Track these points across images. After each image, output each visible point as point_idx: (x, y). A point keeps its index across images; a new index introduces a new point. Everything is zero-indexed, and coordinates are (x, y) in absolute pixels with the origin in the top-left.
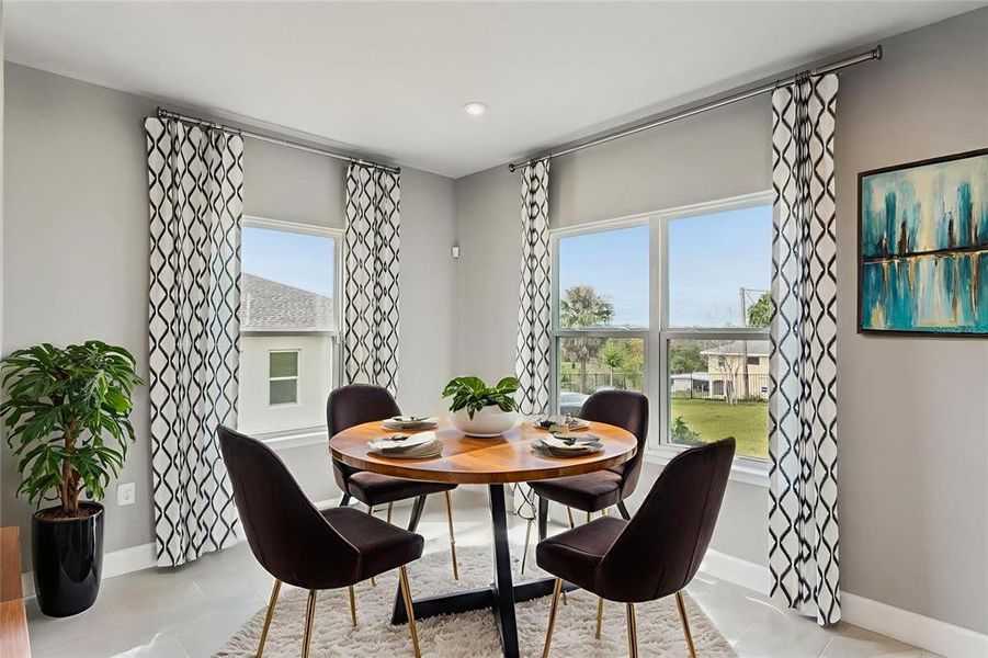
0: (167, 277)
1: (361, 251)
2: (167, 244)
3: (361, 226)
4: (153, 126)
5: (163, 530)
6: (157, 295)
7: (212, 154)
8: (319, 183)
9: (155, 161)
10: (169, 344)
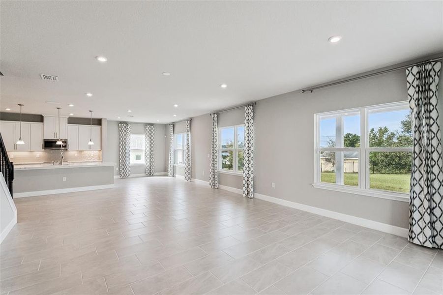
0: (121, 143)
1: (148, 138)
2: (121, 139)
3: (148, 134)
4: (120, 125)
5: (121, 173)
6: (120, 145)
7: (127, 127)
8: (142, 128)
9: (120, 129)
10: (122, 151)
